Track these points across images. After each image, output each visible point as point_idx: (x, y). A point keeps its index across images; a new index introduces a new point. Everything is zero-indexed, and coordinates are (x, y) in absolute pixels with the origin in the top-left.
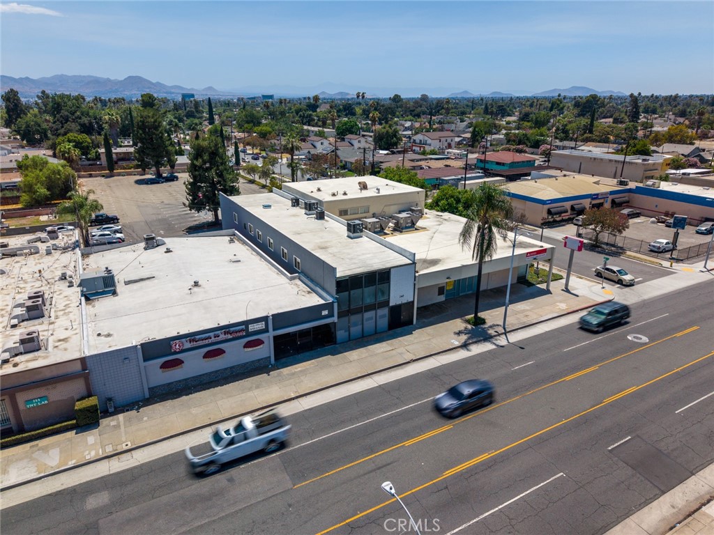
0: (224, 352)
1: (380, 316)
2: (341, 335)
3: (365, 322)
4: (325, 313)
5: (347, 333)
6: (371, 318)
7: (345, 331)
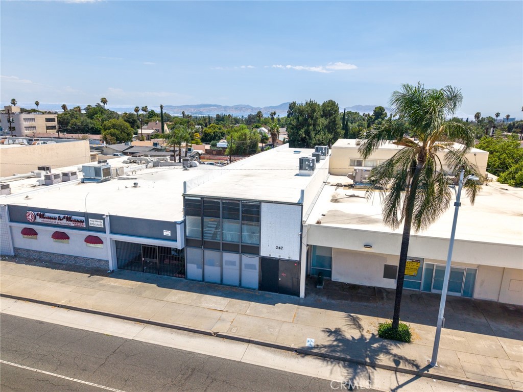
0: (68, 238)
1: (245, 265)
2: (192, 269)
3: (224, 266)
4: (167, 233)
5: (200, 271)
6: (233, 263)
7: (198, 268)
